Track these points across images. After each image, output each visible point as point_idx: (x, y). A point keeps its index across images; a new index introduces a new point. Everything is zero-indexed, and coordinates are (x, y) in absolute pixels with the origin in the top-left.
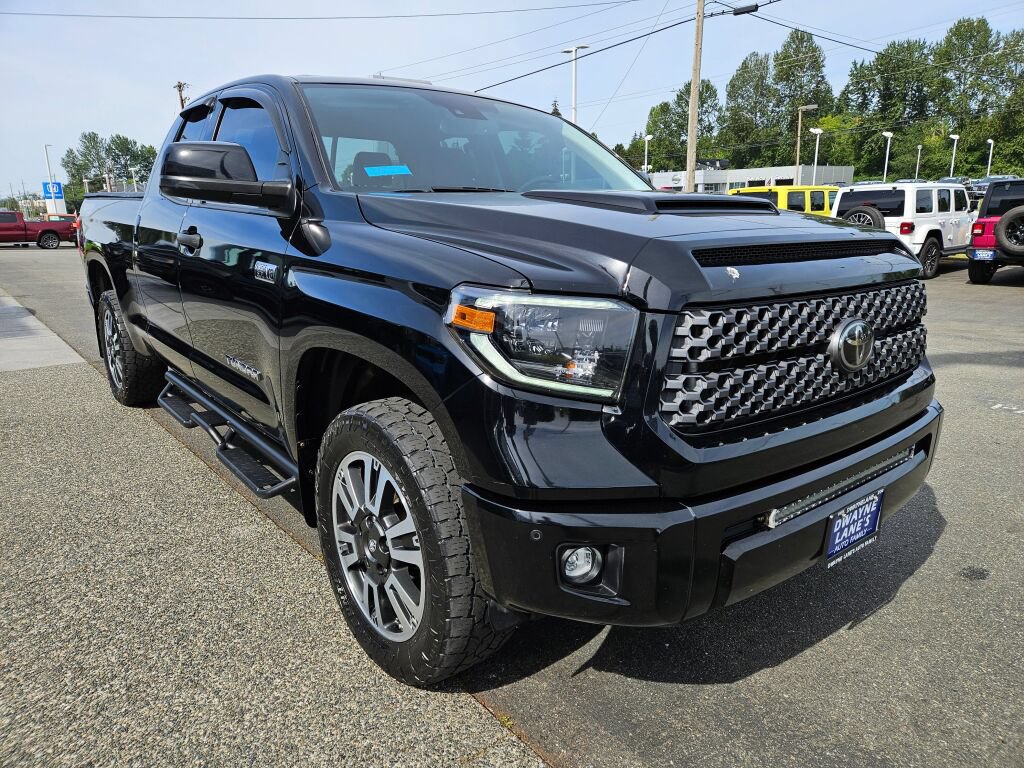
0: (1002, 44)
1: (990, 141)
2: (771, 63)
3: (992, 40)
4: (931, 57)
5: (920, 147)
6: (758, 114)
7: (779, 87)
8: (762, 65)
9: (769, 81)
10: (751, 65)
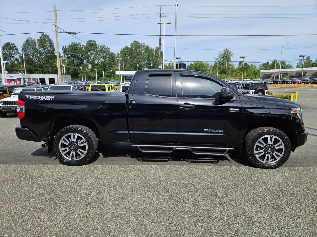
0: (100, 48)
1: (103, 71)
2: (37, 42)
3: (97, 46)
4: (83, 48)
5: (85, 71)
6: (35, 57)
7: (41, 49)
8: (33, 42)
9: (37, 47)
10: (30, 41)
